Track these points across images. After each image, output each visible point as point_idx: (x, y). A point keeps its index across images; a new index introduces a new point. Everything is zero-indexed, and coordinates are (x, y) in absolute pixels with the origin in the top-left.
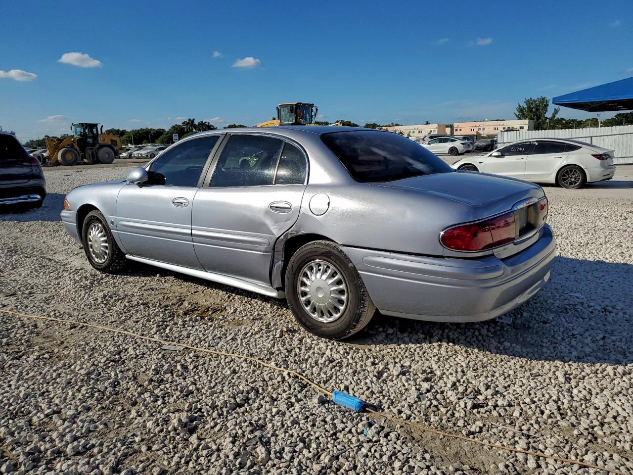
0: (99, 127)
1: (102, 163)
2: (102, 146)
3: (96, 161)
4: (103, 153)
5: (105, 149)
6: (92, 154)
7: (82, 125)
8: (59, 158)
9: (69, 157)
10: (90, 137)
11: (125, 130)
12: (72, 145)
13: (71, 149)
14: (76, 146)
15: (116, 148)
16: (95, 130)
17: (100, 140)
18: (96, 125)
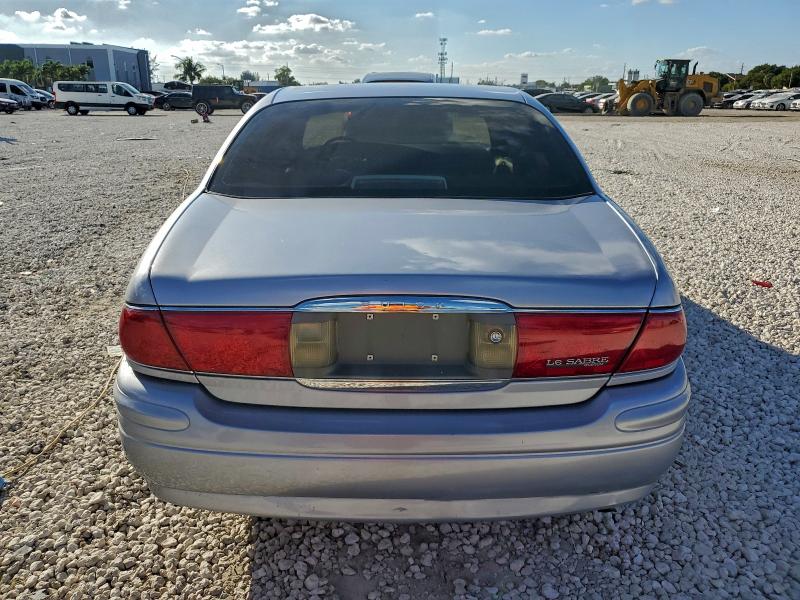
0: (691, 66)
1: (683, 115)
2: (688, 91)
3: (677, 112)
4: (687, 101)
5: (691, 95)
6: (673, 102)
7: (668, 61)
8: (629, 107)
9: (641, 105)
10: (674, 79)
11: (784, 67)
12: (650, 90)
13: (645, 94)
14: (653, 89)
15: (707, 95)
16: (683, 70)
17: (689, 84)
18: (686, 63)
